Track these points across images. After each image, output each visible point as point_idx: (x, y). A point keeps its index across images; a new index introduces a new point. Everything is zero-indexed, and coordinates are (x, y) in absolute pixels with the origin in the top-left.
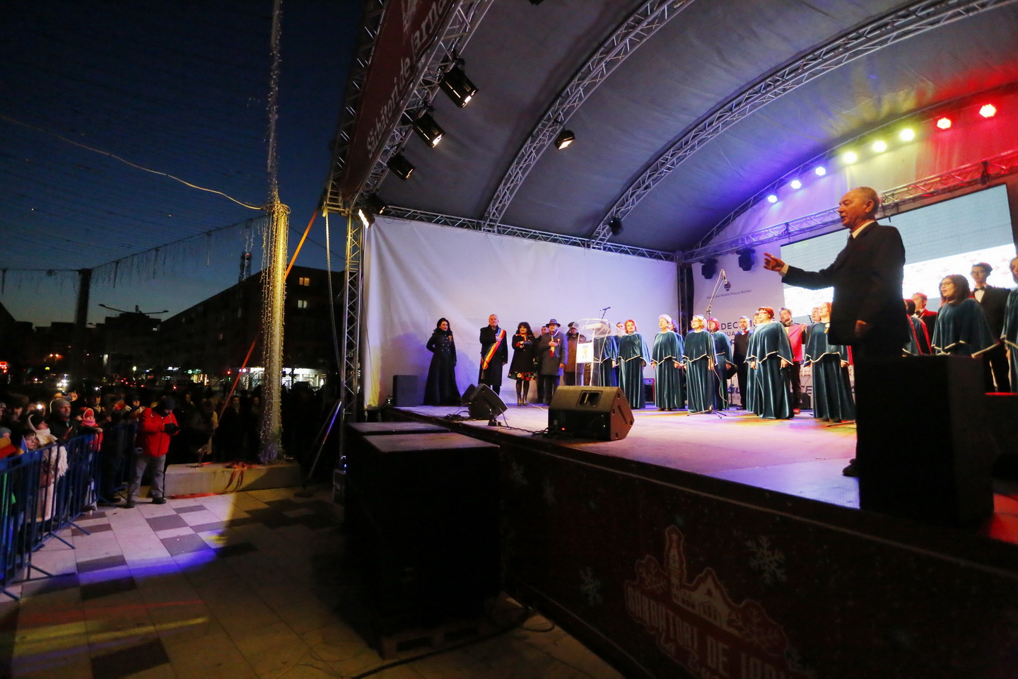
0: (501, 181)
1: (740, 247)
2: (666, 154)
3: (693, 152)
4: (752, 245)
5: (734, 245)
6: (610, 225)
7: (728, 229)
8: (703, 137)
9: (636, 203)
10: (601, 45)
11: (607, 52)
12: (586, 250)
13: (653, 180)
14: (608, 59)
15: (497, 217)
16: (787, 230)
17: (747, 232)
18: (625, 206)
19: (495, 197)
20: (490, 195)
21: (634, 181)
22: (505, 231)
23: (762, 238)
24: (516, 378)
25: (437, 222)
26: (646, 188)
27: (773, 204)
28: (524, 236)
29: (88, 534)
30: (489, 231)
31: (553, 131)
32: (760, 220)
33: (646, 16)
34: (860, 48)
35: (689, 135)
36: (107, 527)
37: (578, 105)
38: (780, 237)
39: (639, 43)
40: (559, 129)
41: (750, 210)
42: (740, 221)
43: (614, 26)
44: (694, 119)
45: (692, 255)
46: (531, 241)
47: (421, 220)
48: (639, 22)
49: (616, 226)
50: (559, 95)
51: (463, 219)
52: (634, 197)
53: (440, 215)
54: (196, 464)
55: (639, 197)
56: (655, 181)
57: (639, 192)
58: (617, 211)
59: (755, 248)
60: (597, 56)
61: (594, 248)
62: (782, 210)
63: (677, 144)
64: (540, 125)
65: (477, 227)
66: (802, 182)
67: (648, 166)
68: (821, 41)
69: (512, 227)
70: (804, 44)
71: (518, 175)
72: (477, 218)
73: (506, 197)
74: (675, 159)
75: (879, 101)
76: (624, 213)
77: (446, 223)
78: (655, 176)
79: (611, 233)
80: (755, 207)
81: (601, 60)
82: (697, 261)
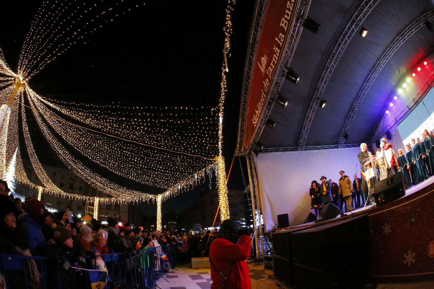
0: (302, 129)
1: (385, 132)
2: (354, 103)
3: (362, 100)
4: (388, 130)
5: (383, 132)
6: (344, 136)
7: (379, 128)
8: (364, 93)
9: (350, 125)
10: (324, 67)
11: (327, 69)
12: (338, 149)
13: (353, 114)
14: (328, 71)
15: (303, 144)
16: (396, 120)
17: (385, 126)
18: (347, 128)
19: (301, 136)
20: (299, 135)
21: (347, 117)
22: (307, 149)
23: (390, 126)
24: (314, 208)
25: (281, 151)
26: (352, 118)
27: (388, 114)
28: (315, 149)
29: (172, 278)
30: (301, 150)
31: (317, 103)
32: (387, 121)
33: (335, 54)
34: (390, 54)
35: (359, 94)
36: (176, 277)
37: (323, 90)
38: (395, 124)
39: (336, 63)
40: (319, 101)
41: (382, 119)
42: (381, 124)
43: (326, 60)
44: (359, 87)
45: (371, 142)
46: (318, 151)
47: (275, 151)
48: (334, 57)
49: (346, 136)
50: (315, 89)
51: (290, 148)
52: (349, 123)
53: (282, 148)
54: (201, 258)
55: (350, 122)
56: (354, 114)
57: (350, 120)
58: (344, 131)
59: (389, 131)
60: (324, 71)
61: (340, 148)
62: (391, 115)
63: (356, 98)
64: (312, 102)
65: (297, 150)
66: (392, 103)
67: (350, 110)
68: (380, 54)
69: (309, 147)
70: (378, 55)
71: (308, 124)
72: (295, 146)
73: (305, 135)
74: (358, 104)
75: (399, 70)
76: (347, 131)
77: (284, 151)
78: (354, 112)
79: (345, 139)
80: (384, 117)
81: (326, 72)
82: (373, 143)
